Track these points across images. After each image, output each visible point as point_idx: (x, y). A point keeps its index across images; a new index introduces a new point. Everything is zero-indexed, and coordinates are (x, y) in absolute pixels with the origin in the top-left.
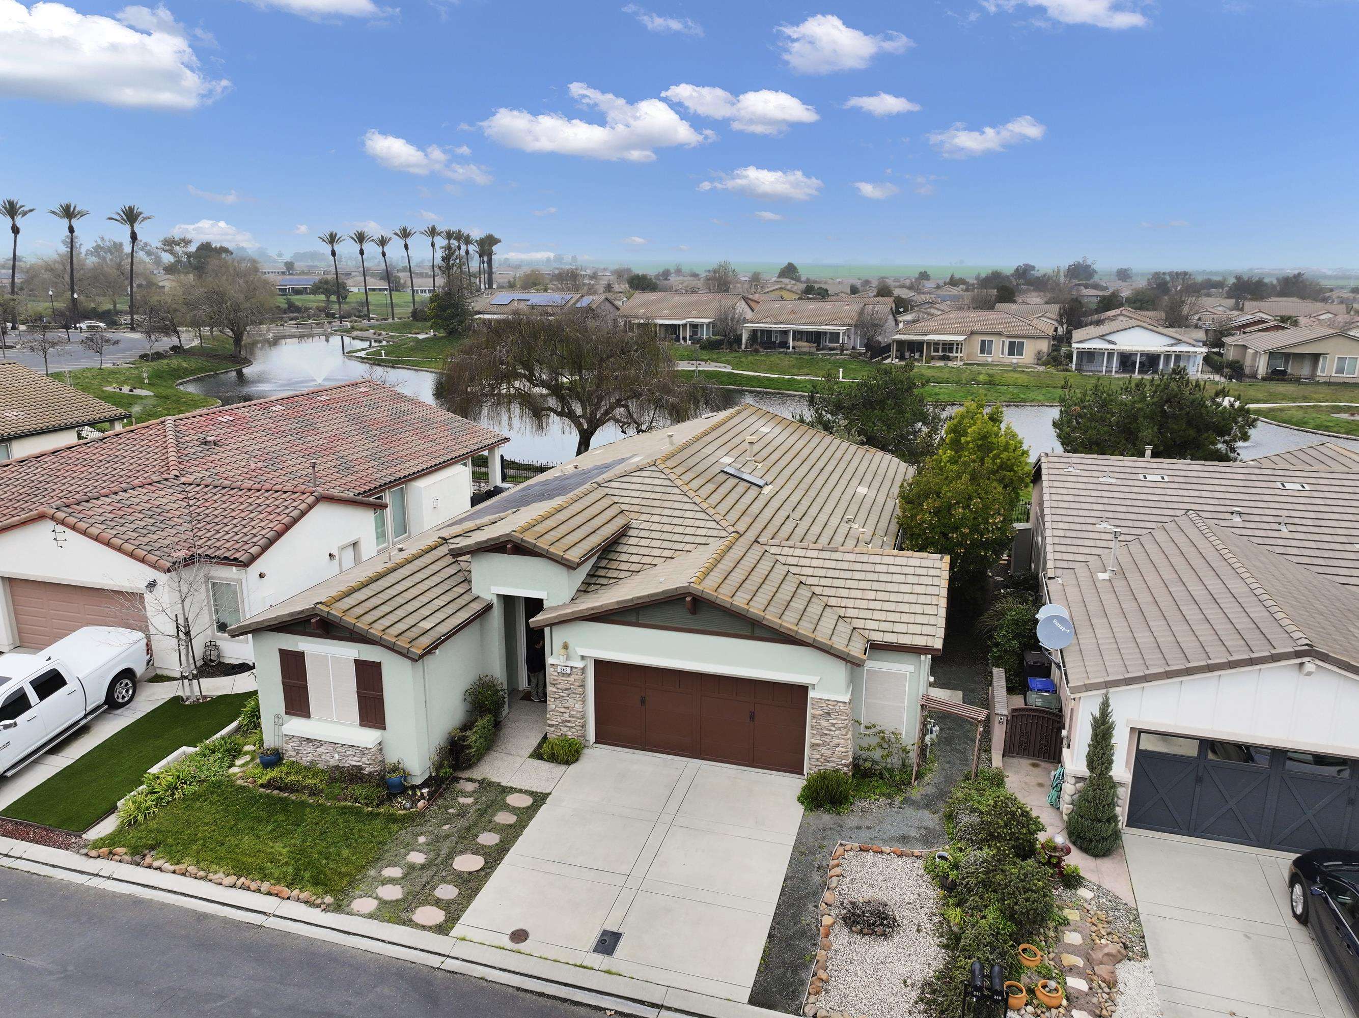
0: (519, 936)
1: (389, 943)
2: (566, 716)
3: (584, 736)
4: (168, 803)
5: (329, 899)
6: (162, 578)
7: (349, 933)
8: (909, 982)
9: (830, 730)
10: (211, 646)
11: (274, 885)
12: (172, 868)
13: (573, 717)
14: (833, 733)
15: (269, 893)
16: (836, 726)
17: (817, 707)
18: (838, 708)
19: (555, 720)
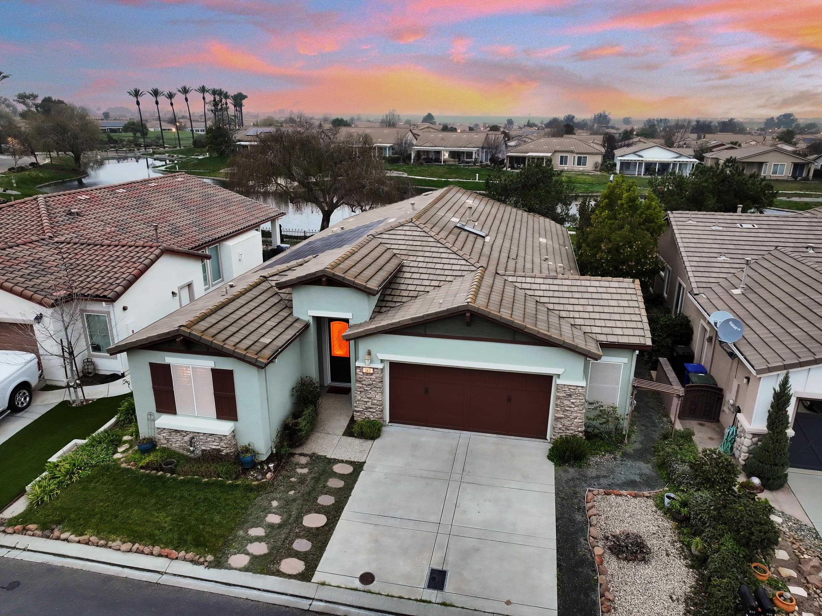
0: (367, 578)
1: (264, 591)
2: (369, 404)
3: (382, 418)
4: (68, 485)
5: (210, 558)
6: (47, 312)
7: (230, 585)
8: (674, 597)
9: (571, 407)
10: (88, 362)
11: (164, 548)
12: (77, 539)
13: (374, 405)
14: (572, 409)
15: (160, 555)
16: (575, 404)
17: (562, 391)
18: (578, 391)
19: (360, 407)
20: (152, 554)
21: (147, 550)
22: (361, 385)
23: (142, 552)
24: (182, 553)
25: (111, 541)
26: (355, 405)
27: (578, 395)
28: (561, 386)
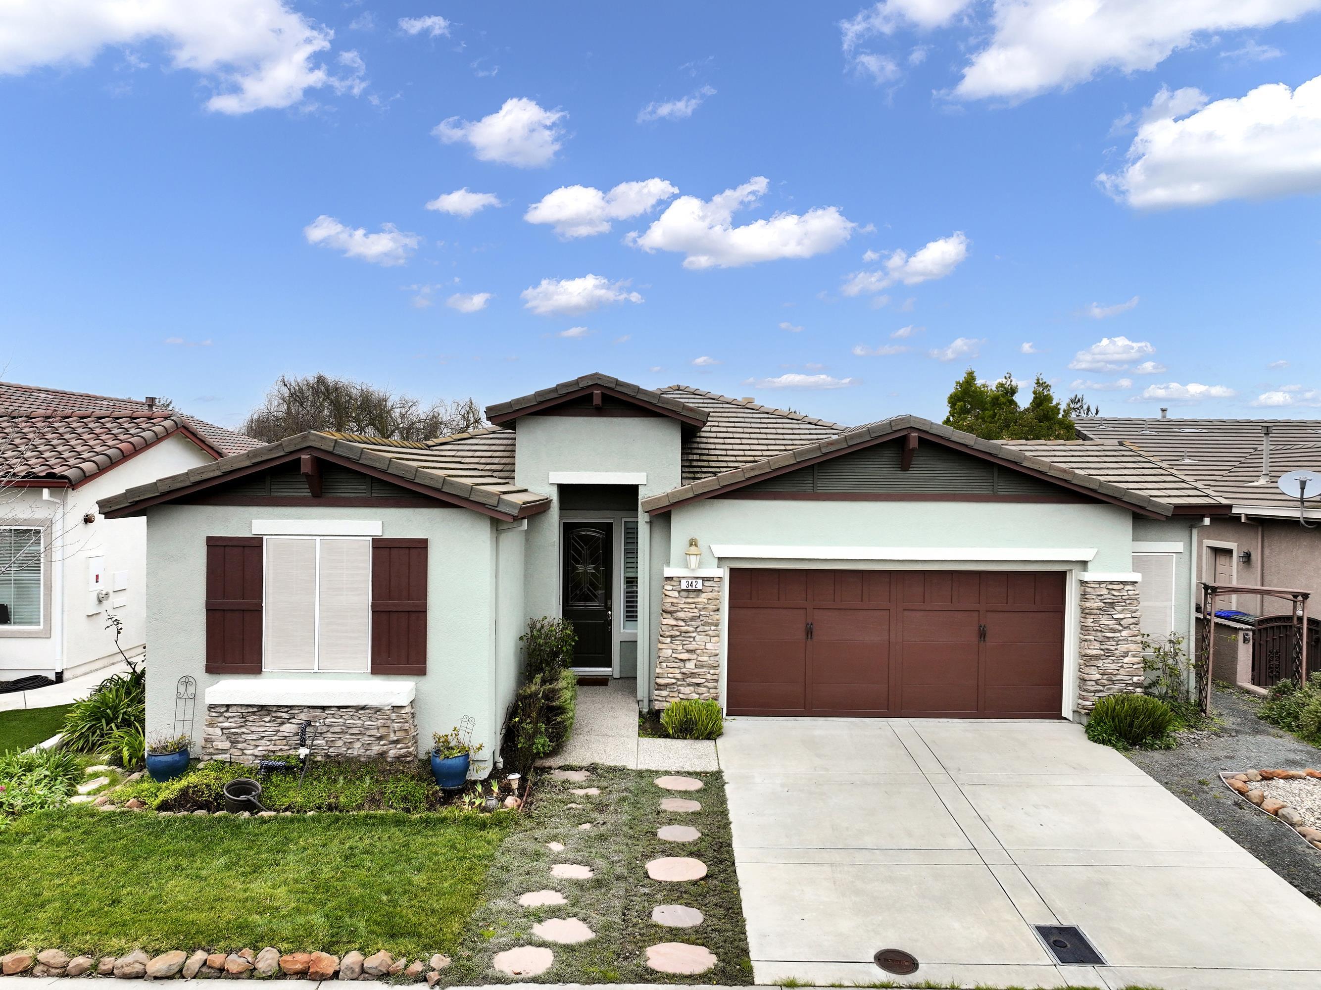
0: (896, 961)
2: (691, 665)
3: (717, 698)
5: (439, 961)
11: (291, 952)
13: (702, 667)
14: (1118, 635)
15: (281, 974)
16: (1122, 623)
17: (1094, 597)
18: (1126, 594)
19: (670, 675)
20: (251, 973)
21: (235, 963)
22: (673, 622)
23: (222, 973)
24: (353, 958)
25: (109, 954)
26: (658, 670)
27: (1128, 602)
28: (1092, 585)
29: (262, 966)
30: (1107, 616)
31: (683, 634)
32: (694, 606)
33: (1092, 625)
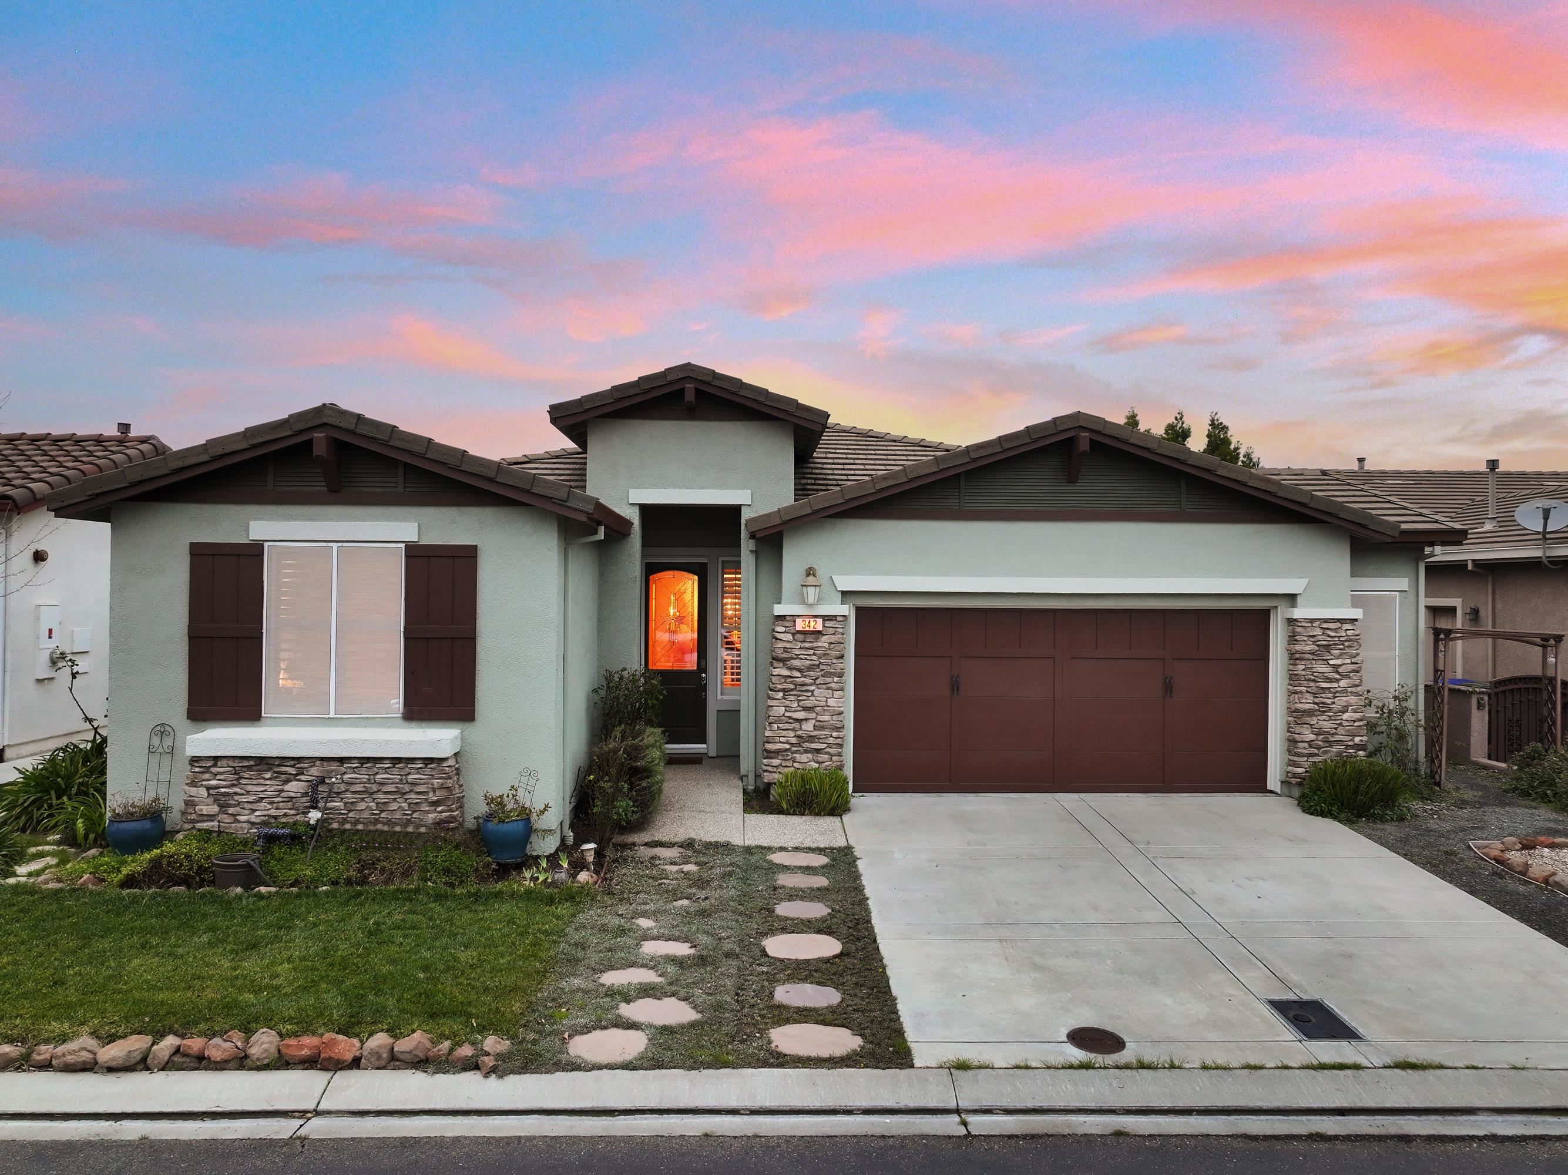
0: (1096, 1040)
2: (808, 726)
3: (842, 767)
5: (494, 1045)
9: (1331, 680)
11: (295, 1035)
13: (823, 728)
15: (282, 1063)
16: (1340, 670)
17: (1306, 638)
18: (1344, 634)
19: (782, 739)
20: (241, 1062)
21: (218, 1048)
23: (200, 1062)
24: (380, 1040)
25: (47, 1041)
26: (767, 733)
27: (1346, 644)
28: (1303, 624)
29: (255, 1051)
30: (1321, 662)
31: (799, 688)
32: (812, 652)
33: (1304, 673)
